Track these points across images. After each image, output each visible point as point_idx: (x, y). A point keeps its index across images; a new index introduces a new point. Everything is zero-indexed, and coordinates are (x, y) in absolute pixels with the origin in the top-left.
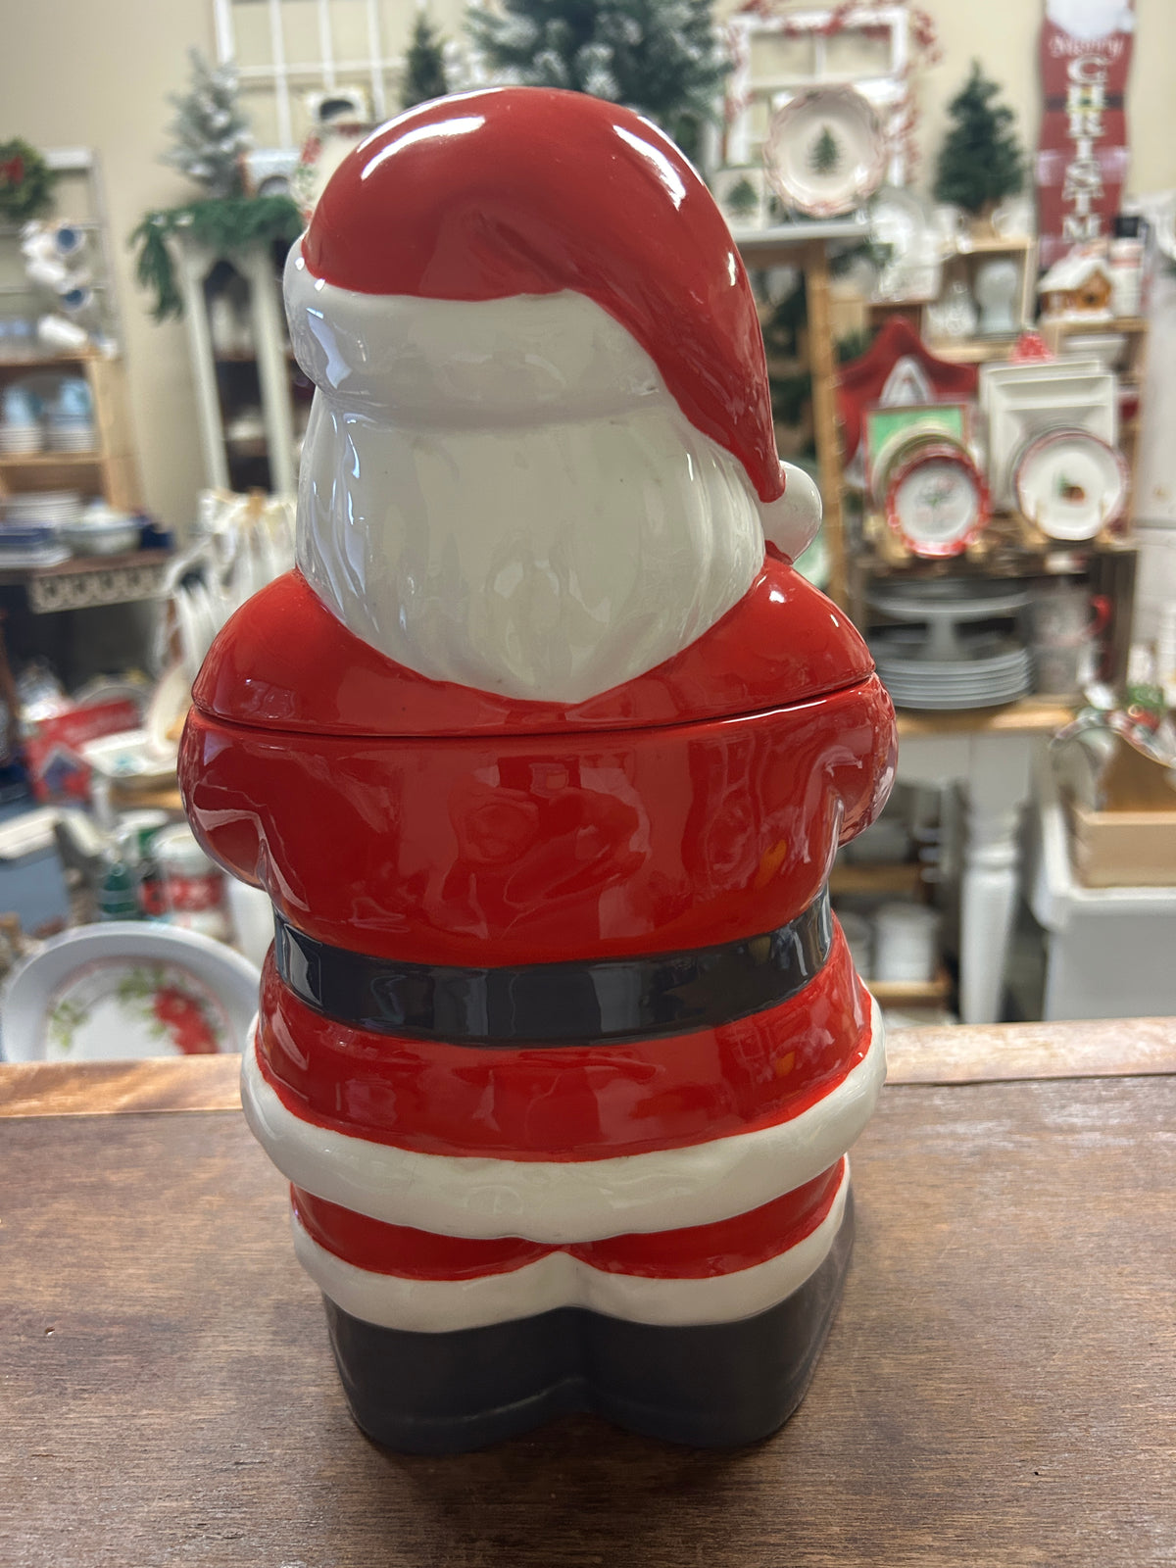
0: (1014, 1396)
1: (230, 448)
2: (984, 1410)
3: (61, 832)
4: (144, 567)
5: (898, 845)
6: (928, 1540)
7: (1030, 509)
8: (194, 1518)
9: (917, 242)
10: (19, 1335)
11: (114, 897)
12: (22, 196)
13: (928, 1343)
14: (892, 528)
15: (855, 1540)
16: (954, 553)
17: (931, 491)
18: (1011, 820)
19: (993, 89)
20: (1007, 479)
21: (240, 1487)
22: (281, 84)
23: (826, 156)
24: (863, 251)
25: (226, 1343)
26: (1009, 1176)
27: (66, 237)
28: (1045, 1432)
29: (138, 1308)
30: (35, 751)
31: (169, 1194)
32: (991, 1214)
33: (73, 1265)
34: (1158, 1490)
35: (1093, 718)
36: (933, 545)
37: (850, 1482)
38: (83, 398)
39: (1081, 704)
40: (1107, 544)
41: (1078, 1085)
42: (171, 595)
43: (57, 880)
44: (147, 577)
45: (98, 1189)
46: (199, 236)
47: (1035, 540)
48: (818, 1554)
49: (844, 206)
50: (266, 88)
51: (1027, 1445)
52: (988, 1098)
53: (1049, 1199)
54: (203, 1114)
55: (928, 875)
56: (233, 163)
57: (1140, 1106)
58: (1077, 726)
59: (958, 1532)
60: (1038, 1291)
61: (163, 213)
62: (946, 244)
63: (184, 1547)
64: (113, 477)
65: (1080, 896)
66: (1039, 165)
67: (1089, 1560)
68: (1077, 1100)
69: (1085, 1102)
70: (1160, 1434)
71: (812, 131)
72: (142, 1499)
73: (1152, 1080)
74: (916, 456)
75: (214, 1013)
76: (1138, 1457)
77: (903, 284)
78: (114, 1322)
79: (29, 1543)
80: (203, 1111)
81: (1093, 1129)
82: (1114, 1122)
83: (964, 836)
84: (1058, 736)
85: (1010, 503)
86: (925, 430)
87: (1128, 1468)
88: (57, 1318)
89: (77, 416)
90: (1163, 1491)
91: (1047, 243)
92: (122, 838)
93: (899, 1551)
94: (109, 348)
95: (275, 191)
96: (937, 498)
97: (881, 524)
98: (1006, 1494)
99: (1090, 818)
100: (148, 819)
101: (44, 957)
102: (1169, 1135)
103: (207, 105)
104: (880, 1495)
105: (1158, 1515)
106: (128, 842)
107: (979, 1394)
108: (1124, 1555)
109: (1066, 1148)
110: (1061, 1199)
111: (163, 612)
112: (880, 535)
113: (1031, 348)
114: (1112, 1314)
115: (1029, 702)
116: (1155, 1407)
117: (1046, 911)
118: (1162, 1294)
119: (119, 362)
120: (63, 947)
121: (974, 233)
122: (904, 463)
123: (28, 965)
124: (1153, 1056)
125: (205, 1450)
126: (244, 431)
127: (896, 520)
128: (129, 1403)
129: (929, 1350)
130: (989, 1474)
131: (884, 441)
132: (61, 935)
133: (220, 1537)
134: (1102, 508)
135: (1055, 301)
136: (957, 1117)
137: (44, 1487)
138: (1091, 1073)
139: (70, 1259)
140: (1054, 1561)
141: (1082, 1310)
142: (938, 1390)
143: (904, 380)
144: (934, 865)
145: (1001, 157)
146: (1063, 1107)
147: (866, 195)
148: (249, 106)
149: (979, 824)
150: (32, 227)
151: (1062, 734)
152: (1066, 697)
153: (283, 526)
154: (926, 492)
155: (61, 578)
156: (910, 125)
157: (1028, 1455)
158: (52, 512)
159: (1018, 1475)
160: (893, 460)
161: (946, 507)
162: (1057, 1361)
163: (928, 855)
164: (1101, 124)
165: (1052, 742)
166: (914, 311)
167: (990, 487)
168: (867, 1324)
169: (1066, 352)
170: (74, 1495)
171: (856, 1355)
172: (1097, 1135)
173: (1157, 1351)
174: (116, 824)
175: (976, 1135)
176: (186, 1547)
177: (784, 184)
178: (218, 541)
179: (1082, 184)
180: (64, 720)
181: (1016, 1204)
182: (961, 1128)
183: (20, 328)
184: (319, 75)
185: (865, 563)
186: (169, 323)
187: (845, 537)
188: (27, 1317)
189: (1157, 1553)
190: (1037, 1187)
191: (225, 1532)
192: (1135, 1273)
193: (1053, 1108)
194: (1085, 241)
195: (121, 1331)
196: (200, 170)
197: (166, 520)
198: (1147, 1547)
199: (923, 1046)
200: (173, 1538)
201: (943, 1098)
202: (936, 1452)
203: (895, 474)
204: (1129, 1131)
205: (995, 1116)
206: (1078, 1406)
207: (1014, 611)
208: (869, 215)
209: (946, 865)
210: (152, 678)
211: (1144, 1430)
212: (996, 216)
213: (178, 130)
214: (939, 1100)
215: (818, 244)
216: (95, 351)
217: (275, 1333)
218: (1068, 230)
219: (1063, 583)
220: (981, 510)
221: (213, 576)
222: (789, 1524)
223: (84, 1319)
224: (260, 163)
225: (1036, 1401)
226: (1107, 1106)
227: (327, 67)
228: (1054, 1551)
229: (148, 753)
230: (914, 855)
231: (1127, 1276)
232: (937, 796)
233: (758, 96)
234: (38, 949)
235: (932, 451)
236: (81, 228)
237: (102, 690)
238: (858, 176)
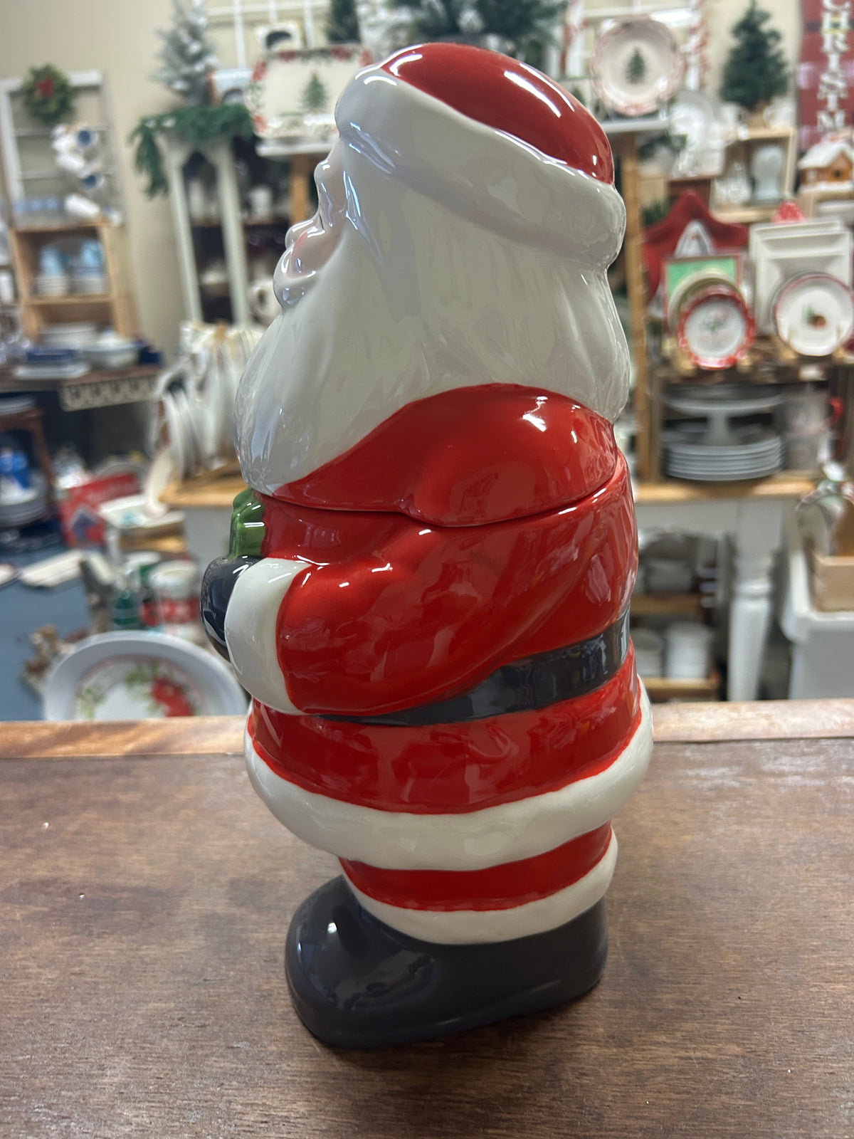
0: (728, 948)
1: (203, 291)
2: (706, 956)
3: (85, 568)
4: (142, 378)
5: (685, 580)
6: (663, 1038)
7: (784, 333)
8: (177, 1014)
9: (707, 133)
10: (61, 897)
11: (121, 613)
12: (52, 107)
13: (670, 913)
14: (681, 348)
15: (614, 1037)
16: (728, 366)
17: (712, 320)
18: (767, 562)
19: (766, 16)
20: (768, 311)
21: (207, 995)
22: (238, 20)
23: (636, 70)
24: (665, 140)
25: (198, 904)
26: (735, 804)
27: (84, 137)
28: (747, 971)
29: (140, 881)
30: (66, 511)
31: (160, 809)
32: (721, 830)
33: (97, 853)
34: (822, 1011)
35: (830, 487)
36: (712, 360)
37: (612, 1000)
38: (98, 255)
39: (820, 477)
40: (842, 359)
41: (789, 744)
42: (161, 397)
43: (82, 601)
44: (144, 385)
45: (112, 805)
46: (179, 134)
47: (788, 356)
48: (589, 1045)
49: (650, 108)
50: (227, 23)
51: (734, 979)
52: (724, 753)
53: (761, 820)
54: (183, 757)
55: (706, 602)
56: (203, 80)
57: (830, 758)
58: (818, 493)
59: (684, 1034)
60: (749, 880)
61: (153, 118)
62: (729, 133)
63: (170, 1032)
64: (119, 312)
65: (816, 617)
66: (799, 73)
67: (772, 1054)
68: (786, 754)
69: (792, 755)
70: (827, 975)
71: (626, 51)
72: (143, 1001)
73: (840, 741)
74: (700, 294)
75: (193, 696)
76: (811, 990)
77: (696, 164)
78: (124, 889)
79: (69, 1029)
80: (183, 754)
81: (796, 774)
82: (812, 769)
83: (733, 574)
84: (803, 500)
85: (770, 329)
86: (709, 274)
87: (802, 997)
88: (87, 887)
89: (93, 268)
90: (826, 1012)
91: (805, 131)
92: (128, 571)
93: (643, 1045)
94: (116, 218)
95: (234, 100)
96: (716, 325)
97: (674, 346)
98: (717, 1010)
99: (825, 561)
100: (145, 558)
101: (74, 656)
102: (850, 778)
103: (185, 38)
104: (632, 1008)
105: (821, 1027)
106: (132, 574)
107: (704, 946)
108: (795, 1052)
109: (776, 787)
110: (770, 820)
111: (155, 410)
112: (673, 352)
113: (787, 211)
114: (799, 896)
115: (782, 476)
116: (824, 957)
117: (791, 628)
118: (835, 884)
119: (123, 227)
120: (87, 649)
121: (750, 125)
122: (692, 299)
123: (62, 662)
124: (843, 725)
125: (184, 972)
126: (212, 278)
127: (685, 342)
128: (135, 941)
129: (671, 917)
130: (706, 998)
131: (677, 283)
132: (84, 641)
133: (193, 1026)
134: (839, 331)
135: (811, 176)
136: (701, 765)
137: (78, 993)
138: (797, 736)
139: (95, 849)
140: (748, 1054)
141: (778, 894)
142: (676, 943)
143: (693, 238)
144: (712, 595)
145: (771, 68)
146: (776, 759)
147: (666, 99)
148: (216, 37)
149: (743, 565)
150: (60, 130)
151: (806, 499)
152: (809, 472)
153: (240, 348)
154: (707, 321)
155: (83, 385)
156: (703, 44)
157: (733, 986)
158: (76, 338)
159: (726, 999)
160: (684, 298)
161: (722, 331)
162: (759, 926)
163: (706, 587)
164: (846, 42)
165: (799, 504)
166: (703, 185)
167: (756, 316)
168: (630, 901)
169: (819, 215)
170: (98, 998)
171: (621, 920)
172: (799, 778)
173: (829, 921)
174: (124, 561)
175: (714, 778)
176: (171, 1032)
177: (606, 92)
178: (194, 358)
179: (832, 87)
180: (86, 488)
181: (737, 823)
182: (703, 772)
183: (52, 204)
184: (266, 13)
185: (662, 373)
186: (158, 199)
187: (648, 354)
188: (67, 886)
189: (819, 1051)
190: (754, 812)
191: (197, 1023)
192: (818, 870)
193: (769, 759)
194: (834, 129)
195: (129, 895)
196: (179, 85)
197: (157, 343)
198: (812, 1048)
199: (680, 716)
200: (163, 1026)
201: (692, 751)
202: (671, 982)
203: (685, 308)
204: (820, 775)
205: (728, 764)
206: (771, 955)
207: (771, 408)
208: (669, 113)
209: (720, 595)
210: (148, 458)
211: (815, 972)
212: (768, 112)
213: (165, 56)
214: (689, 753)
215: (629, 136)
216: (106, 220)
217: (231, 899)
218: (821, 123)
219: (809, 388)
220: (748, 334)
221: (191, 384)
222: (568, 1026)
223: (104, 888)
224: (223, 80)
225: (743, 951)
226: (807, 759)
227: (272, 7)
228: (749, 1048)
229: (145, 511)
230: (696, 588)
231: (812, 871)
232: (714, 545)
233: (589, 23)
234: (69, 650)
235: (712, 290)
236: (95, 130)
237: (113, 466)
238: (659, 84)
